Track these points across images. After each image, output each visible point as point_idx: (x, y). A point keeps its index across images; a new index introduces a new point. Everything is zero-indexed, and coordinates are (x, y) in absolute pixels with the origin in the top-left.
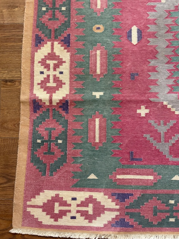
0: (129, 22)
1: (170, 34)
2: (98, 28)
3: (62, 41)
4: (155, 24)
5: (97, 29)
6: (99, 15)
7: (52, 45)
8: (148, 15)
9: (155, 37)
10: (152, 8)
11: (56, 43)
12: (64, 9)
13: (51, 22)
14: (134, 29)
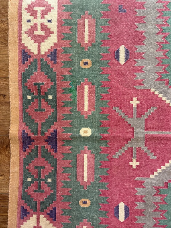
0: (116, 198)
1: (157, 212)
2: (85, 203)
3: (48, 214)
4: (143, 201)
5: (83, 203)
6: (86, 189)
7: (38, 219)
8: (136, 191)
9: (143, 215)
10: (140, 184)
11: (42, 216)
12: (49, 180)
13: (37, 194)
14: (122, 206)
